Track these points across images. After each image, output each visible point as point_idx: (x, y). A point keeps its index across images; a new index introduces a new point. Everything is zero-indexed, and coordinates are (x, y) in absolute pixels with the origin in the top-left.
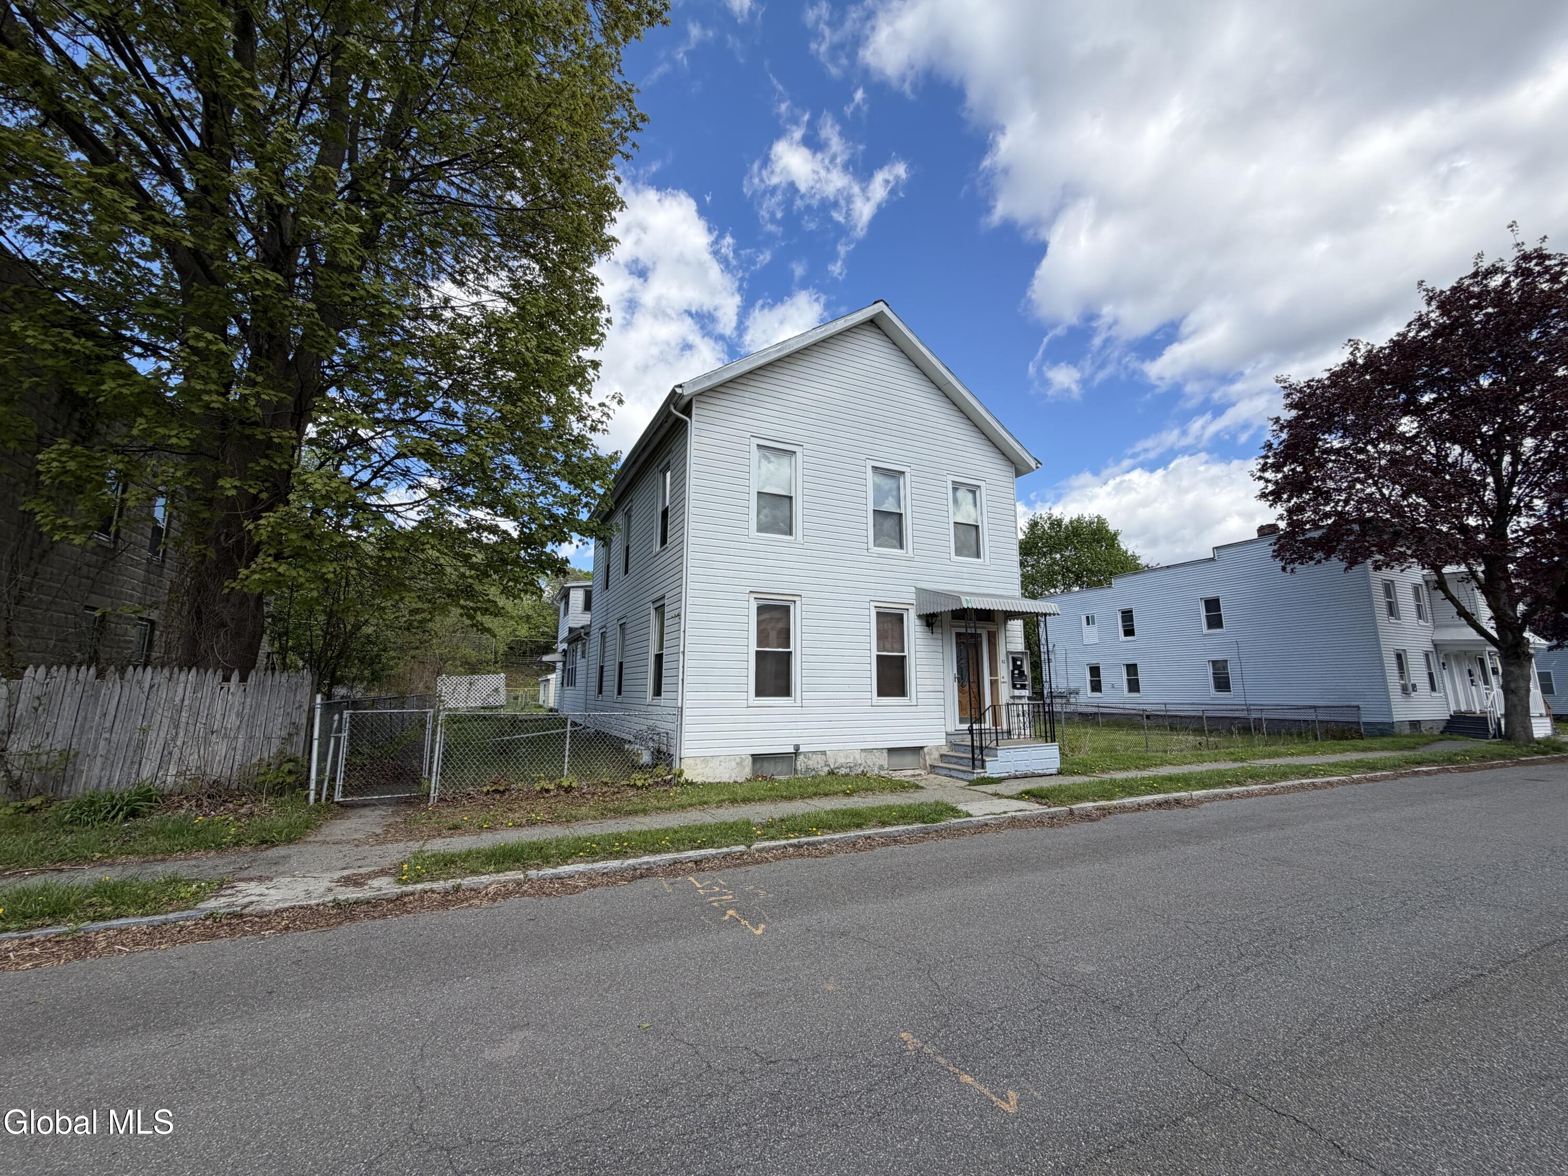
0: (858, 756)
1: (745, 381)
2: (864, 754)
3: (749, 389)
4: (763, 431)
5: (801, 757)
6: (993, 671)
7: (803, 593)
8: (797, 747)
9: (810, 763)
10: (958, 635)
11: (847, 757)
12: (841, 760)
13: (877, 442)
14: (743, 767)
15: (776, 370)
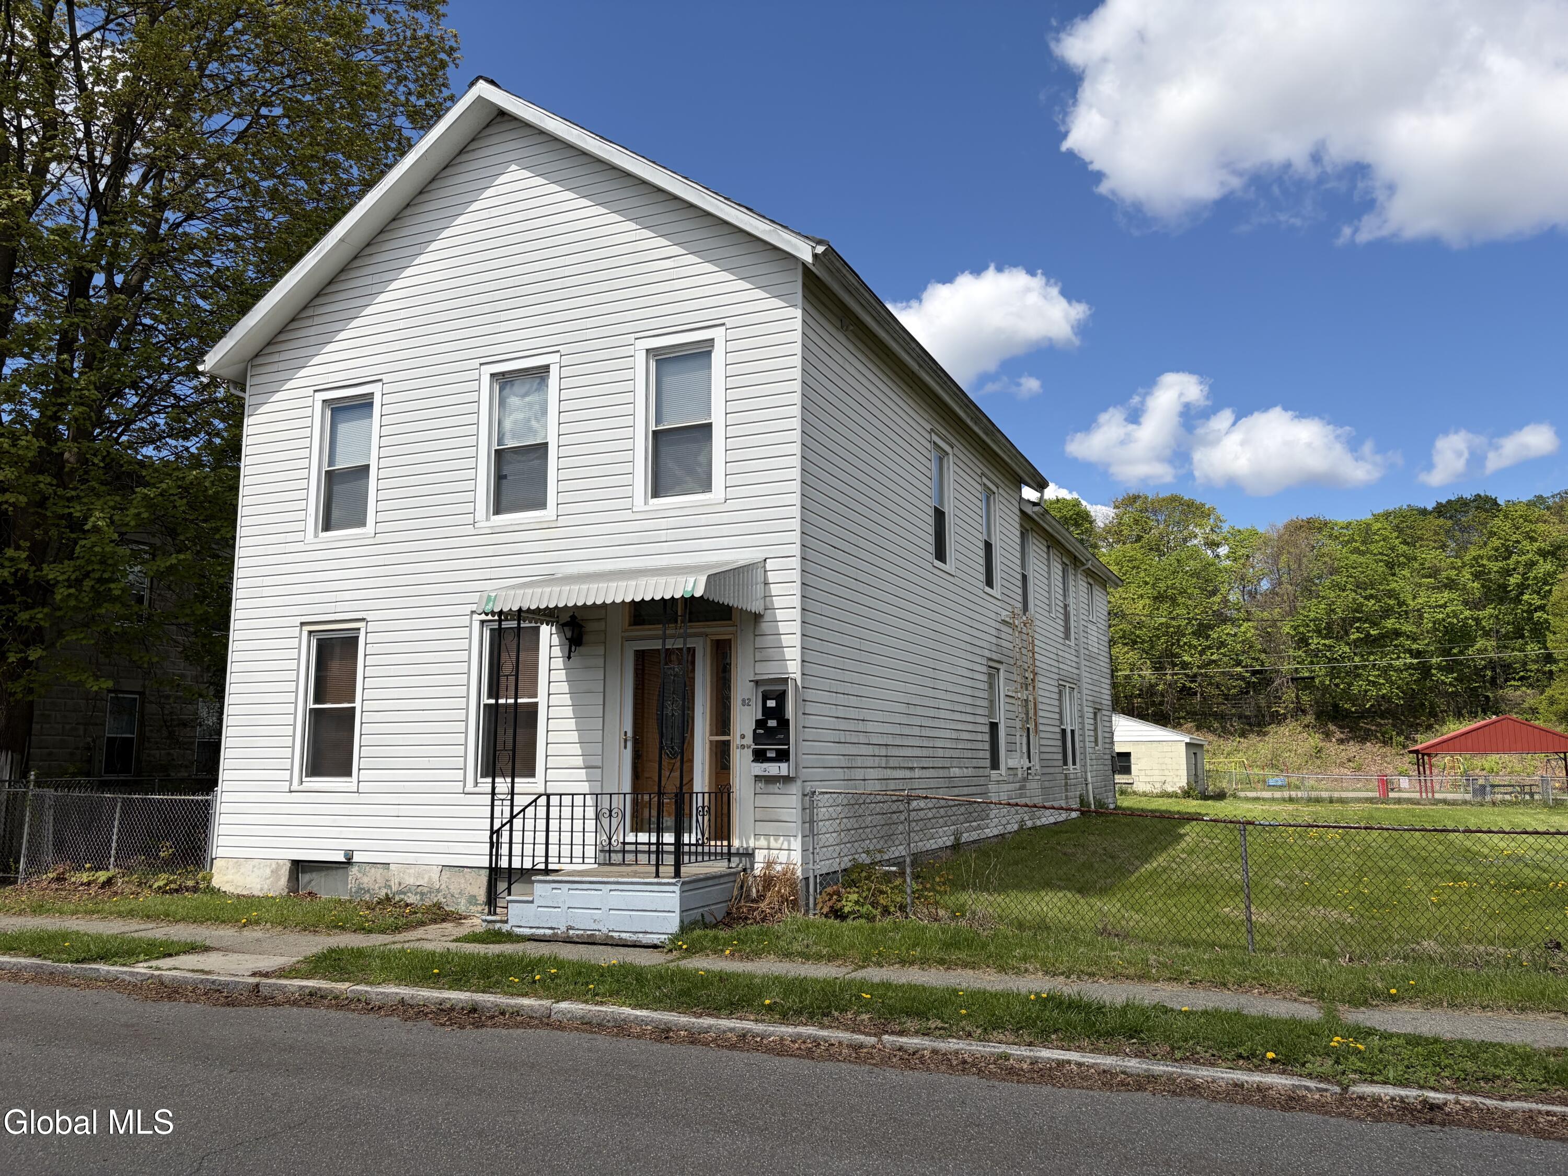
0: (435, 876)
1: (309, 312)
2: (446, 874)
3: (317, 320)
4: (332, 377)
5: (354, 870)
6: (722, 722)
7: (369, 616)
8: (349, 855)
9: (365, 880)
10: (641, 656)
11: (419, 876)
12: (410, 881)
13: (503, 327)
14: (279, 879)
15: (353, 274)
